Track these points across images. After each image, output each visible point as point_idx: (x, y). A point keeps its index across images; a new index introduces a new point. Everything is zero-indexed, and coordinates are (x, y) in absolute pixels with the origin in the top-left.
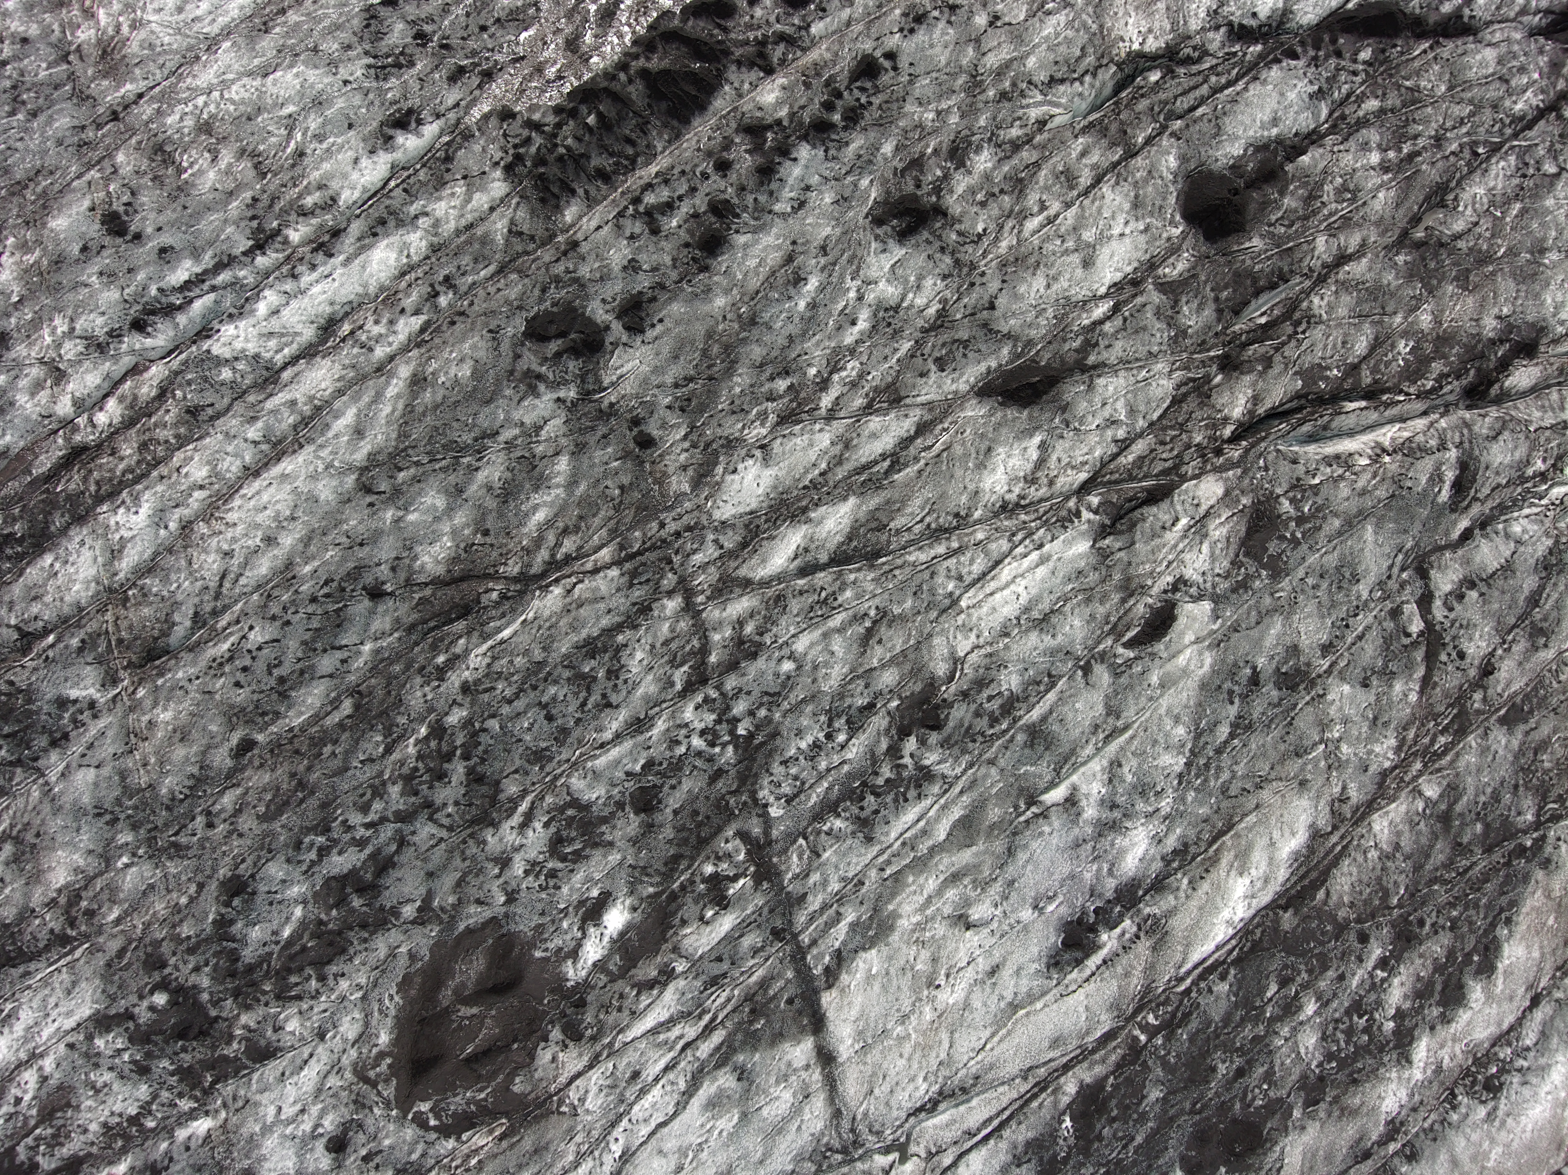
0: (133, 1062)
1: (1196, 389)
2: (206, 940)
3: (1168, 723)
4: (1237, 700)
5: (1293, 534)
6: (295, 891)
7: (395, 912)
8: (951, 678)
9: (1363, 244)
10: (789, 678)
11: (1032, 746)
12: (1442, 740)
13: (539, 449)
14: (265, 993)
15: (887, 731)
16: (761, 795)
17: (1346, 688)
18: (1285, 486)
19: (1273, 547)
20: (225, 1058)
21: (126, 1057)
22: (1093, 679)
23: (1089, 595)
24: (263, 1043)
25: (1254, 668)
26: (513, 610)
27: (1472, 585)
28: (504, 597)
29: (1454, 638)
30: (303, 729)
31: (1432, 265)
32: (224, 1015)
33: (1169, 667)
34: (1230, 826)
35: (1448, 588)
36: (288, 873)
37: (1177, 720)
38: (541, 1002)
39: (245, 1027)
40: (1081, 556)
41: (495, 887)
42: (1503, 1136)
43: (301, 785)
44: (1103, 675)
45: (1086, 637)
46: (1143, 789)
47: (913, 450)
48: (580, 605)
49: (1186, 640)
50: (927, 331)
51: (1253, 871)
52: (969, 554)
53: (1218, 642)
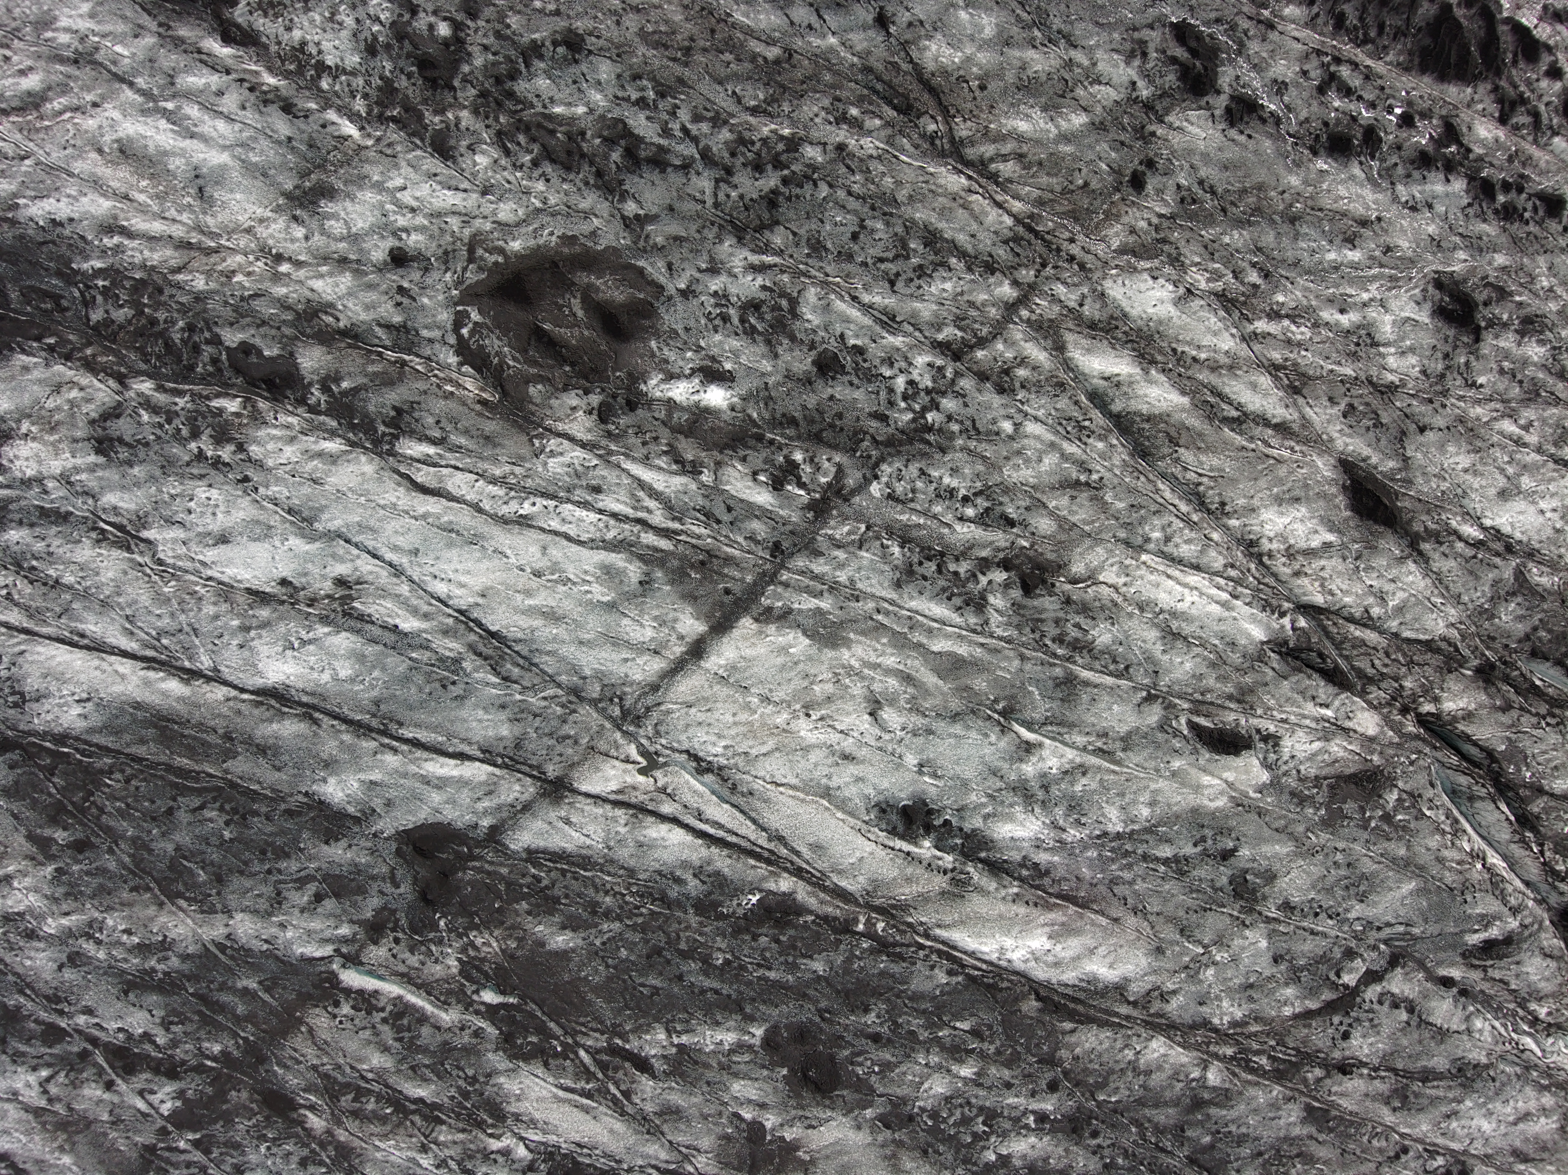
0: (375, 38)
1: (1449, 658)
2: (514, 43)
3: (1145, 797)
4: (1199, 848)
5: (1370, 818)
6: (597, 97)
7: (624, 196)
8: (1074, 581)
10: (997, 434)
11: (1057, 685)
12: (1264, 1061)
13: (1081, 93)
14: (497, 119)
15: (999, 550)
16: (884, 467)
17: (1264, 944)
18: (1407, 788)
19: (1350, 807)
20: (420, 117)
21: (376, 28)
22: (1145, 708)
23: (1218, 663)
24: (452, 142)
25: (1235, 850)
27: (1411, 1010)
28: (932, 138)
29: (1357, 1020)
30: (734, 26)
32: (459, 94)
33: (1193, 771)
34: (1086, 906)
35: (1396, 990)
36: (608, 82)
37: (1152, 804)
38: (614, 370)
39: (458, 120)
40: (1248, 636)
41: (690, 272)
43: (688, 51)
44: (1154, 715)
45: (1178, 682)
46: (1075, 806)
47: (1258, 431)
48: (964, 207)
49: (1225, 775)
50: (1370, 382)
51: (1059, 947)
52: (1193, 535)
53: (1240, 803)
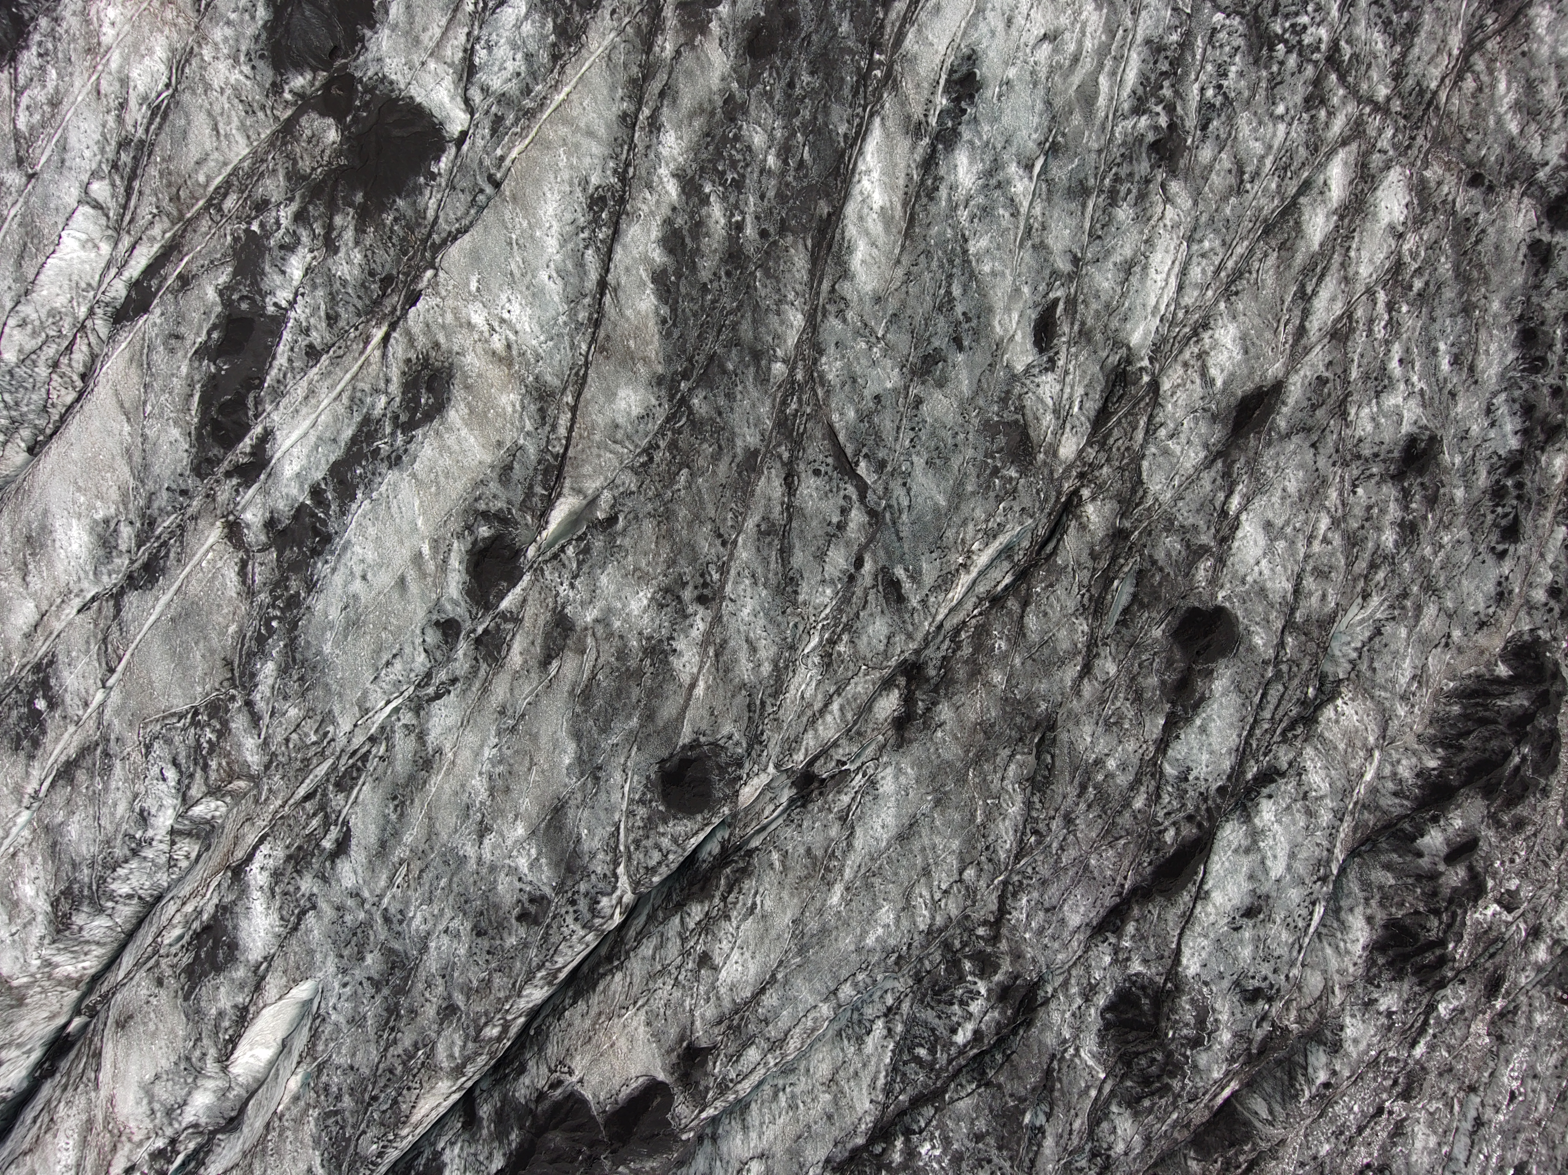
1: (1130, 500)
3: (998, 267)
4: (961, 318)
5: (994, 458)
8: (1164, 185)
9: (1078, 693)
10: (1274, 103)
11: (1080, 182)
12: (792, 408)
13: (1533, 127)
15: (1182, 121)
16: (1237, 19)
17: (888, 384)
18: (1019, 487)
19: (1002, 439)
22: (1069, 257)
23: (1109, 309)
25: (962, 349)
26: (1468, 24)
27: (838, 526)
28: (1481, 26)
29: (830, 479)
31: (1018, 720)
33: (1021, 305)
34: (907, 235)
35: (853, 513)
37: (994, 273)
40: (1133, 331)
42: (566, 175)
44: (1063, 265)
45: (1092, 279)
46: (986, 212)
47: (1297, 312)
48: (1438, 49)
49: (1019, 333)
50: (1347, 396)
51: (875, 216)
52: (1210, 274)
53: (999, 347)
